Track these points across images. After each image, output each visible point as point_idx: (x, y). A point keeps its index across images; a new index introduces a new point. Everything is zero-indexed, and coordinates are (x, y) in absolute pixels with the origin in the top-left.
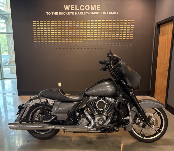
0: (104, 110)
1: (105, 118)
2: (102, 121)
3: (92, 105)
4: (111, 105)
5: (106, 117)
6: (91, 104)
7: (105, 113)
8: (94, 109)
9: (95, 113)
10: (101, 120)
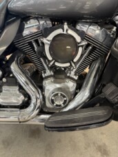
0: (73, 65)
1: (71, 85)
2: (64, 97)
3: (35, 46)
4: (94, 48)
5: (75, 85)
6: (30, 44)
7: (73, 73)
8: (42, 59)
9: (45, 72)
10: (61, 94)
